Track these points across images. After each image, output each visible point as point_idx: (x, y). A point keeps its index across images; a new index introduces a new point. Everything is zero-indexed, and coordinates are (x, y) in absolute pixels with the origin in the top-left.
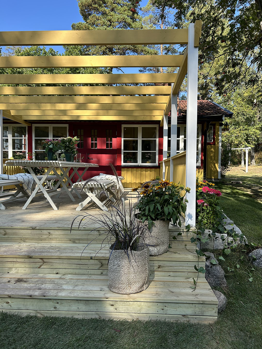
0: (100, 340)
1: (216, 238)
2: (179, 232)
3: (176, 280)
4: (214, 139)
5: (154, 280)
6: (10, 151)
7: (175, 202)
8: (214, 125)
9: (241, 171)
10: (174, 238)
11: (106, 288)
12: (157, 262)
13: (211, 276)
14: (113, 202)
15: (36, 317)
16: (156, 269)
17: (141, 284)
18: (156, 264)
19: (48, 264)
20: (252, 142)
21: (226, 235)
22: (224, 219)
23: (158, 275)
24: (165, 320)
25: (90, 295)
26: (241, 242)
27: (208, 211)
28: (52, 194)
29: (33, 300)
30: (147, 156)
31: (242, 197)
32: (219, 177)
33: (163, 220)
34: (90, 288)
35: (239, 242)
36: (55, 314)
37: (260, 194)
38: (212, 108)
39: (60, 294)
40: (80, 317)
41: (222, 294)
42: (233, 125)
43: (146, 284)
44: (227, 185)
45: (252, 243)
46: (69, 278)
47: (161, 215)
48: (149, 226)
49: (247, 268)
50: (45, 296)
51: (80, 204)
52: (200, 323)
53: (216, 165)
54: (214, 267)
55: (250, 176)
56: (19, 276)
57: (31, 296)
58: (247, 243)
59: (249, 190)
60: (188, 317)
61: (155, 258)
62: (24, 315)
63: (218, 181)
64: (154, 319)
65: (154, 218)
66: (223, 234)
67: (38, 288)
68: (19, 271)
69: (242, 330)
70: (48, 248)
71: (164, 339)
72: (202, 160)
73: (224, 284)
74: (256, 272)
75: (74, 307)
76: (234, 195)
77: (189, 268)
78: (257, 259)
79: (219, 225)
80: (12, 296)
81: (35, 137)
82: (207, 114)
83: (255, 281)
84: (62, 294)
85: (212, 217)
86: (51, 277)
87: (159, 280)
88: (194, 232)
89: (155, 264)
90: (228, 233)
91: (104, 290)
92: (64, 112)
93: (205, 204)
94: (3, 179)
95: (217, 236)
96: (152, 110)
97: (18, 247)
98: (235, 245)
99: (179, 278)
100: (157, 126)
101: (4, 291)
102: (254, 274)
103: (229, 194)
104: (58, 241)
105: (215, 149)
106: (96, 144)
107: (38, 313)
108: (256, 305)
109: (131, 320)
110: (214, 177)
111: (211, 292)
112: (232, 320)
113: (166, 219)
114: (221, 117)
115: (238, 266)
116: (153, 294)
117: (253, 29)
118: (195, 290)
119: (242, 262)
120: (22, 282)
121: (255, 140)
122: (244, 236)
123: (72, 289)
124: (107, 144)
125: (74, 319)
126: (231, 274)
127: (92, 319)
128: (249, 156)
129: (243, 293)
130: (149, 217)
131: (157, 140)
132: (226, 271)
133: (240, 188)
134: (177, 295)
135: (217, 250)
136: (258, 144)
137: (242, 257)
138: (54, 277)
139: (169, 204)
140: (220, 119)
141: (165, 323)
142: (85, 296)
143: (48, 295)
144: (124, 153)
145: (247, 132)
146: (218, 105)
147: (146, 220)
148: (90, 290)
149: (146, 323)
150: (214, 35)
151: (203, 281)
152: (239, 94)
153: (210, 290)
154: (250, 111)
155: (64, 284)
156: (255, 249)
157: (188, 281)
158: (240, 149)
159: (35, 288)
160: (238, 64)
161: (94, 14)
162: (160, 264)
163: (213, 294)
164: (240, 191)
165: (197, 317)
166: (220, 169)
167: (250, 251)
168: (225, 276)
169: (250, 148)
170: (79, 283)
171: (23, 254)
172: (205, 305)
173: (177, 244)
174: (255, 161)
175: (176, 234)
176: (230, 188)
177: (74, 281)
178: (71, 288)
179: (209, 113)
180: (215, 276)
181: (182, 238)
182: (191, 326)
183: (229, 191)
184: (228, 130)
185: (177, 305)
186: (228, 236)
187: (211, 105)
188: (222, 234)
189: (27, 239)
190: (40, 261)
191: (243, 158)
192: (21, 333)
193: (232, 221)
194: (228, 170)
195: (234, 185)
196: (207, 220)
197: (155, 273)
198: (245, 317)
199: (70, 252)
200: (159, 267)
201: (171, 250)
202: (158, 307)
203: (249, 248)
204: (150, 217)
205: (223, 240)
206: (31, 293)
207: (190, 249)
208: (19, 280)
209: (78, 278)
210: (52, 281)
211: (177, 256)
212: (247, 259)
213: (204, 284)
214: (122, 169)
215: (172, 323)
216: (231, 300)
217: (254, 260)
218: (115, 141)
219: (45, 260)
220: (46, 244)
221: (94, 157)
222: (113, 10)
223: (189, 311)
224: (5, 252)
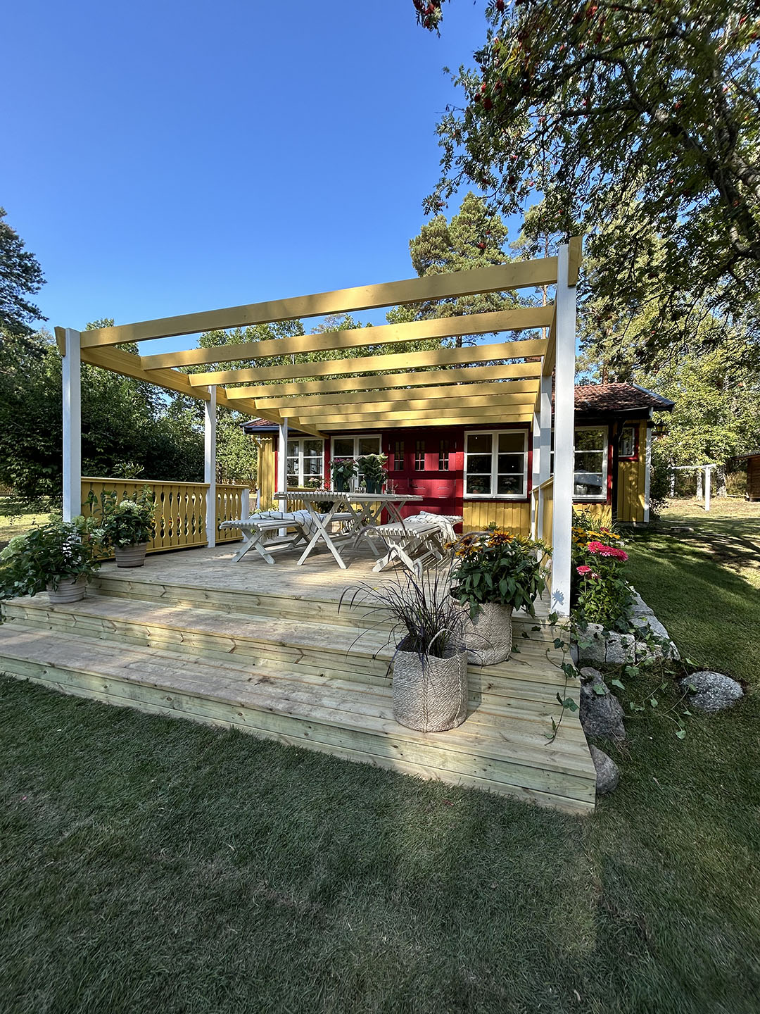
0: (366, 807)
1: (610, 642)
2: (534, 626)
3: (520, 716)
4: (636, 450)
5: (478, 709)
6: (301, 475)
7: (521, 571)
8: (637, 427)
9: (695, 507)
10: (525, 636)
11: (389, 714)
12: (487, 677)
13: (592, 717)
14: (437, 560)
15: (278, 743)
16: (484, 690)
17: (447, 717)
18: (484, 682)
19: (309, 658)
20: (719, 455)
21: (633, 637)
22: (631, 604)
23: (488, 702)
24: (489, 790)
25: (360, 723)
26: (665, 655)
27: (598, 588)
28: (338, 544)
29: (275, 716)
30: (507, 483)
31: (689, 557)
32: (647, 520)
33: (498, 602)
34: (364, 709)
35: (661, 654)
36: (304, 744)
37: (731, 553)
38: (634, 396)
39: (314, 714)
40: (343, 757)
41: (608, 758)
42: (680, 424)
43: (458, 717)
44: (661, 533)
45: (687, 660)
46: (337, 685)
47: (494, 593)
48: (471, 613)
49: (676, 709)
50: (291, 713)
51: (378, 561)
52: (558, 810)
53: (640, 497)
54: (599, 700)
55: (715, 517)
56: (265, 673)
57: (271, 710)
58: (678, 659)
59: (705, 545)
60: (533, 793)
61: (484, 670)
62: (262, 738)
63: (645, 526)
64: (468, 784)
65: (481, 599)
66: (626, 636)
67: (285, 697)
68: (269, 665)
69: (647, 845)
70: (314, 633)
71: (479, 830)
72: (609, 489)
73: (619, 736)
74: (695, 718)
75: (335, 738)
76: (672, 554)
77: (547, 695)
78: (700, 693)
79: (619, 616)
80: (246, 705)
81: (335, 455)
82: (623, 407)
83: (692, 739)
84: (318, 715)
85: (607, 599)
86: (311, 681)
87: (488, 711)
88: (565, 628)
89: (482, 681)
90: (636, 634)
91: (386, 717)
92: (377, 416)
93: (593, 575)
94: (275, 519)
95: (613, 639)
96: (518, 404)
97: (272, 625)
98: (650, 659)
99: (529, 712)
100: (525, 431)
101: (237, 695)
102: (689, 722)
103: (663, 552)
104: (332, 622)
105: (638, 470)
106: (423, 463)
107: (282, 737)
108: (690, 792)
109: (427, 779)
110: (636, 517)
111: (584, 751)
112: (627, 816)
113: (502, 602)
114: (647, 411)
115: (654, 702)
116: (468, 737)
117: (715, 245)
118: (552, 742)
119: (662, 695)
120: (266, 684)
121: (725, 450)
122: (672, 643)
123: (335, 707)
124: (441, 463)
125: (335, 758)
126: (637, 717)
127: (361, 763)
128: (712, 480)
129: (661, 761)
130: (472, 597)
131: (526, 454)
132: (627, 709)
133: (687, 540)
134: (515, 746)
135: (612, 664)
136: (734, 458)
137: (665, 685)
138: (315, 682)
139: (509, 574)
140: (645, 415)
141: (489, 795)
142: (351, 724)
143: (297, 712)
144: (468, 476)
145: (708, 437)
146: (645, 390)
147: (467, 600)
148: (362, 713)
149: (453, 788)
150: (633, 266)
151: (572, 725)
152: (691, 369)
153: (584, 748)
154: (714, 398)
155: (325, 696)
156: (696, 672)
157: (543, 721)
158: (694, 468)
159: (281, 696)
160: (682, 313)
161: (436, 264)
162: (491, 682)
163: (587, 756)
164: (686, 547)
165: (553, 798)
166: (647, 503)
167: (684, 676)
168: (624, 720)
169: (714, 465)
170: (349, 698)
171: (274, 638)
172: (569, 777)
173: (532, 646)
174: (727, 490)
175: (529, 627)
176: (667, 540)
177: (344, 692)
178: (334, 704)
179: (626, 404)
180: (601, 717)
181: (541, 635)
182: (538, 811)
183: (662, 546)
184: (666, 433)
185: (514, 767)
186: (636, 639)
187: (632, 391)
188: (623, 636)
189: (288, 613)
190: (298, 652)
191: (699, 483)
192: (250, 769)
193: (650, 610)
194: (664, 507)
195: (676, 534)
196: (597, 605)
197: (483, 696)
198: (658, 815)
199: (343, 643)
200: (489, 688)
201: (518, 656)
202: (476, 765)
203: (683, 670)
204: (474, 595)
205: (626, 647)
206: (273, 704)
207: (554, 658)
208: (264, 680)
209: (351, 688)
210: (310, 689)
211: (524, 670)
212: (676, 690)
213: (573, 731)
214: (465, 504)
215: (502, 799)
216: (631, 771)
217: (694, 693)
218: (453, 457)
219: (305, 652)
220: (313, 625)
221: (421, 485)
222: (463, 254)
223: (535, 782)
224: (252, 632)
